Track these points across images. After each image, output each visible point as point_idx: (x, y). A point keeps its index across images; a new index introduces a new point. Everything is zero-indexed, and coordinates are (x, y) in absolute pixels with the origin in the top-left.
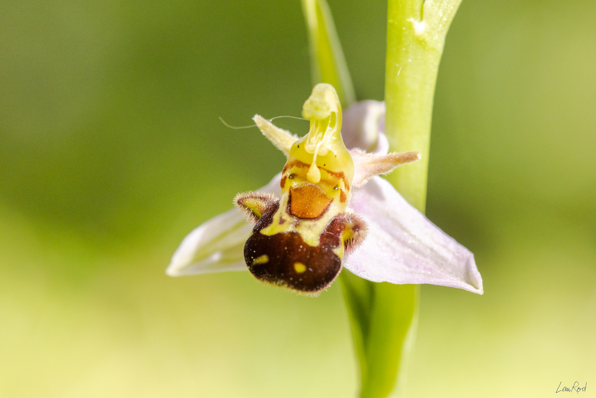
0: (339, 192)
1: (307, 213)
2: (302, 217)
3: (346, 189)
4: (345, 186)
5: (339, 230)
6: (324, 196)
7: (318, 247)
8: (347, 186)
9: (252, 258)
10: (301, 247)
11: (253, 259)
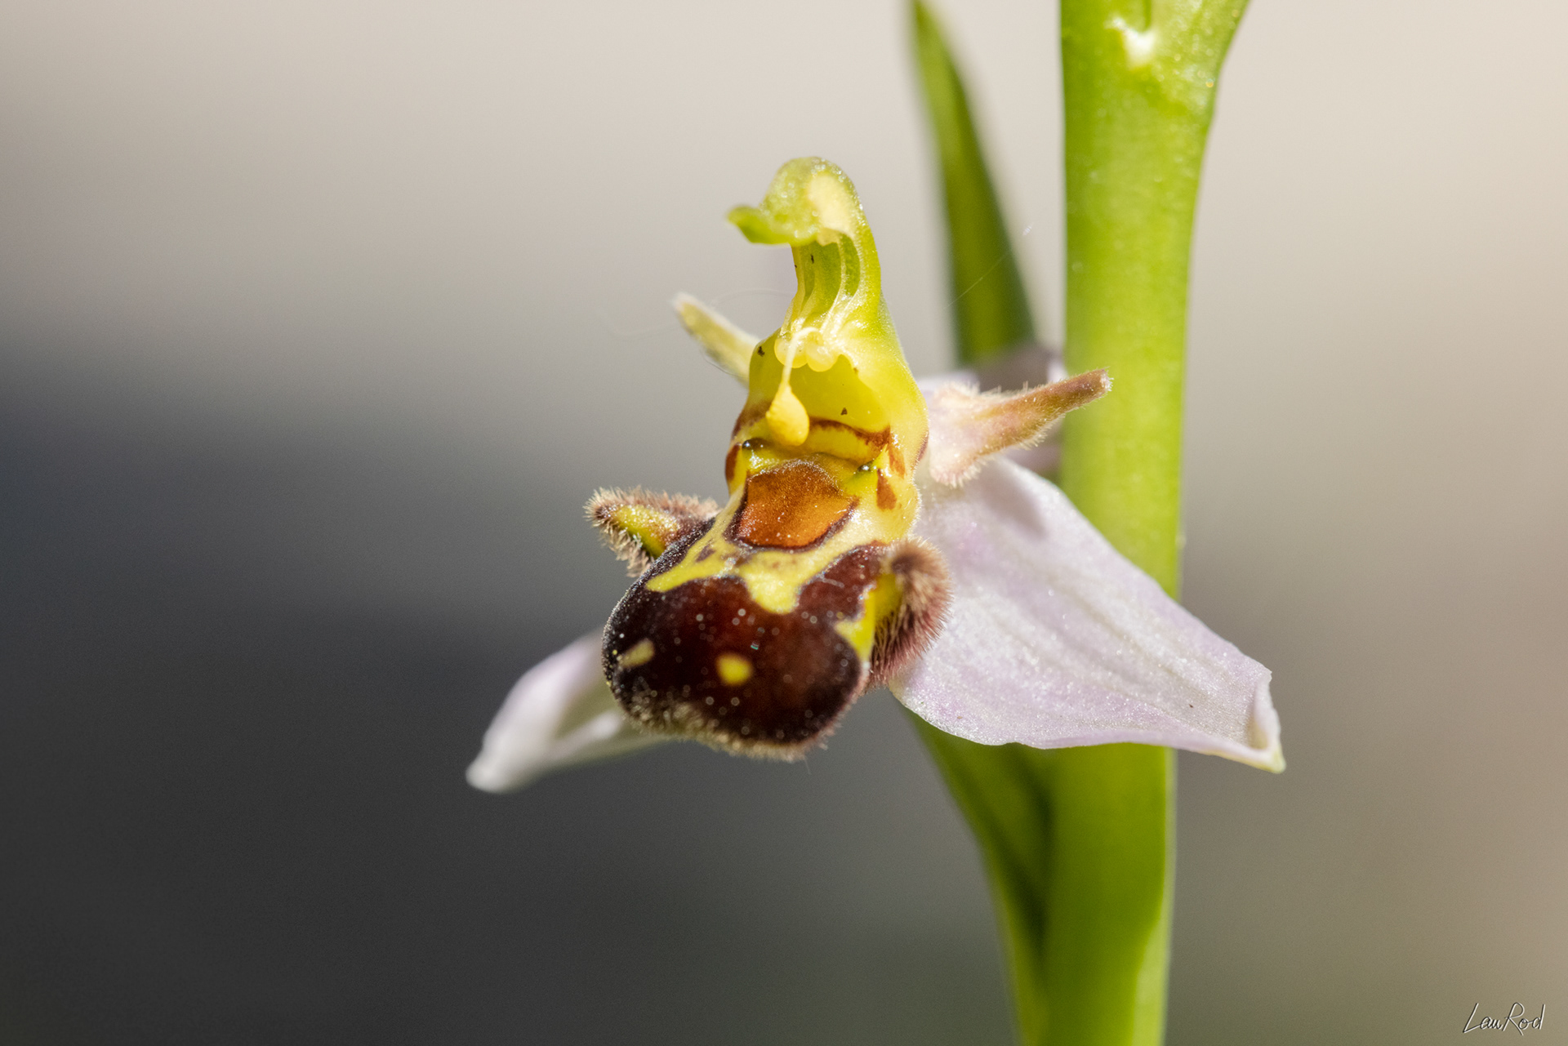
0: (874, 478)
1: (778, 534)
2: (763, 543)
3: (893, 470)
4: (891, 463)
5: (862, 577)
6: (832, 491)
7: (789, 616)
8: (897, 462)
9: (615, 652)
10: (742, 612)
11: (617, 655)
